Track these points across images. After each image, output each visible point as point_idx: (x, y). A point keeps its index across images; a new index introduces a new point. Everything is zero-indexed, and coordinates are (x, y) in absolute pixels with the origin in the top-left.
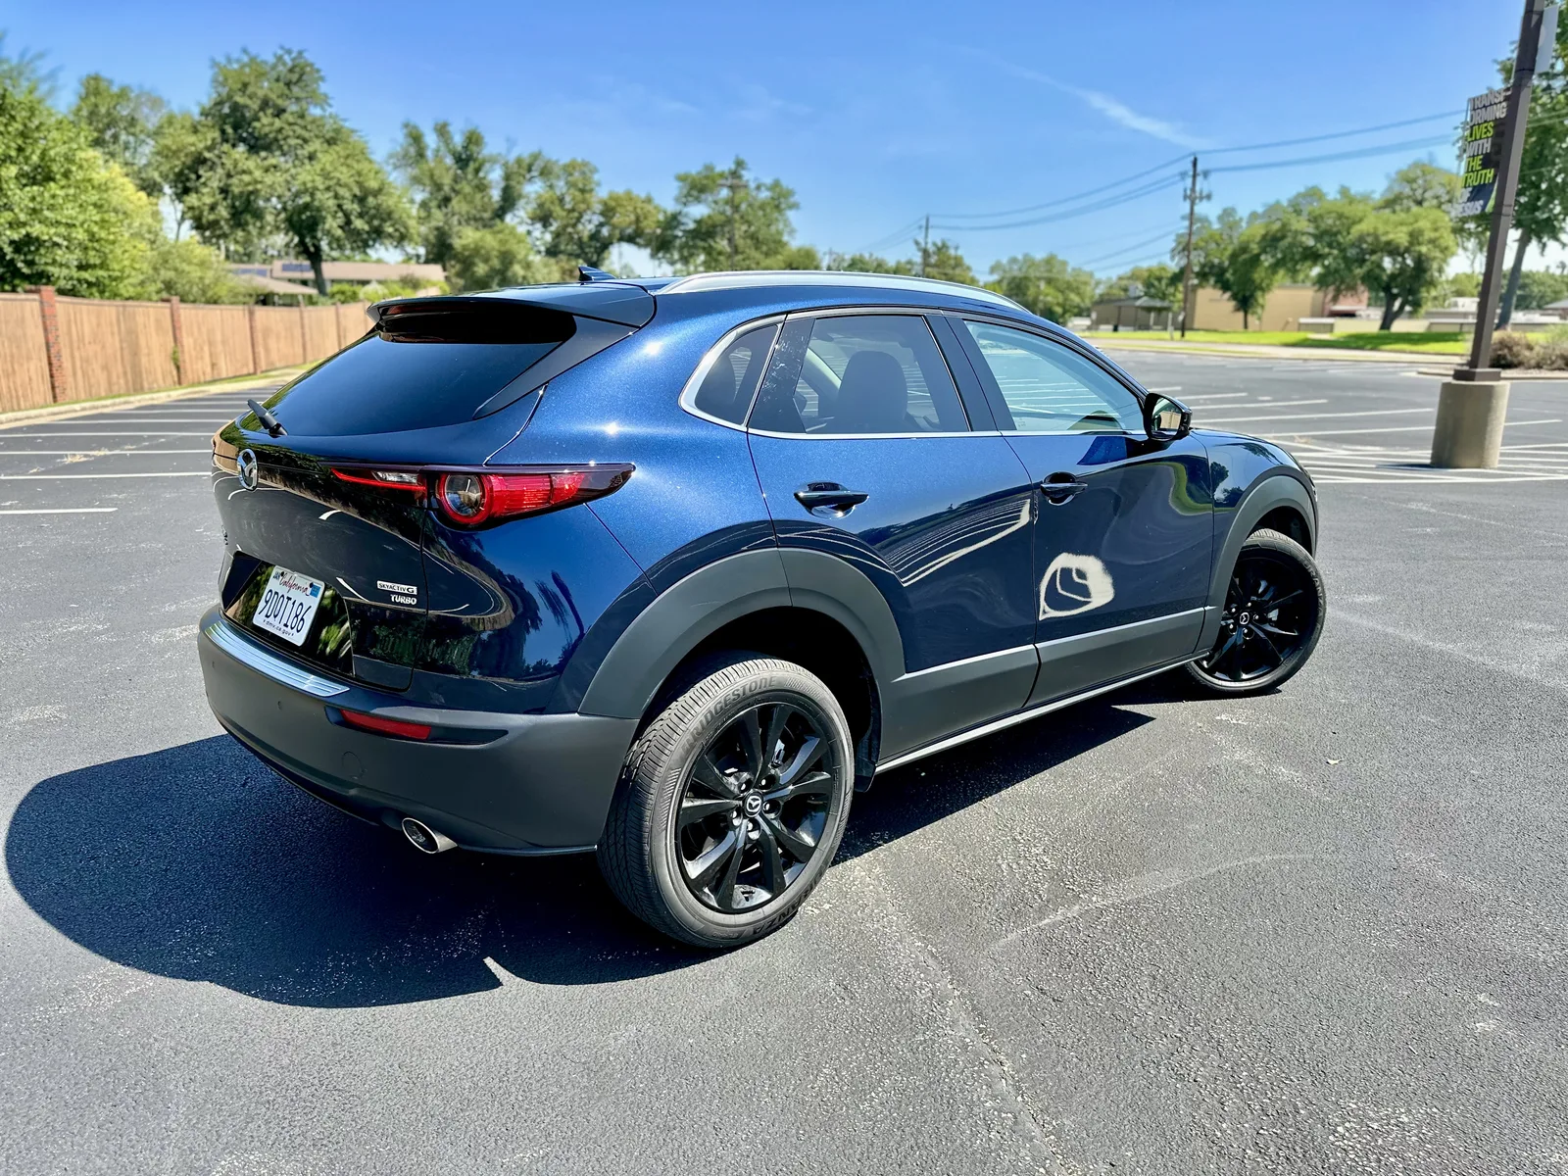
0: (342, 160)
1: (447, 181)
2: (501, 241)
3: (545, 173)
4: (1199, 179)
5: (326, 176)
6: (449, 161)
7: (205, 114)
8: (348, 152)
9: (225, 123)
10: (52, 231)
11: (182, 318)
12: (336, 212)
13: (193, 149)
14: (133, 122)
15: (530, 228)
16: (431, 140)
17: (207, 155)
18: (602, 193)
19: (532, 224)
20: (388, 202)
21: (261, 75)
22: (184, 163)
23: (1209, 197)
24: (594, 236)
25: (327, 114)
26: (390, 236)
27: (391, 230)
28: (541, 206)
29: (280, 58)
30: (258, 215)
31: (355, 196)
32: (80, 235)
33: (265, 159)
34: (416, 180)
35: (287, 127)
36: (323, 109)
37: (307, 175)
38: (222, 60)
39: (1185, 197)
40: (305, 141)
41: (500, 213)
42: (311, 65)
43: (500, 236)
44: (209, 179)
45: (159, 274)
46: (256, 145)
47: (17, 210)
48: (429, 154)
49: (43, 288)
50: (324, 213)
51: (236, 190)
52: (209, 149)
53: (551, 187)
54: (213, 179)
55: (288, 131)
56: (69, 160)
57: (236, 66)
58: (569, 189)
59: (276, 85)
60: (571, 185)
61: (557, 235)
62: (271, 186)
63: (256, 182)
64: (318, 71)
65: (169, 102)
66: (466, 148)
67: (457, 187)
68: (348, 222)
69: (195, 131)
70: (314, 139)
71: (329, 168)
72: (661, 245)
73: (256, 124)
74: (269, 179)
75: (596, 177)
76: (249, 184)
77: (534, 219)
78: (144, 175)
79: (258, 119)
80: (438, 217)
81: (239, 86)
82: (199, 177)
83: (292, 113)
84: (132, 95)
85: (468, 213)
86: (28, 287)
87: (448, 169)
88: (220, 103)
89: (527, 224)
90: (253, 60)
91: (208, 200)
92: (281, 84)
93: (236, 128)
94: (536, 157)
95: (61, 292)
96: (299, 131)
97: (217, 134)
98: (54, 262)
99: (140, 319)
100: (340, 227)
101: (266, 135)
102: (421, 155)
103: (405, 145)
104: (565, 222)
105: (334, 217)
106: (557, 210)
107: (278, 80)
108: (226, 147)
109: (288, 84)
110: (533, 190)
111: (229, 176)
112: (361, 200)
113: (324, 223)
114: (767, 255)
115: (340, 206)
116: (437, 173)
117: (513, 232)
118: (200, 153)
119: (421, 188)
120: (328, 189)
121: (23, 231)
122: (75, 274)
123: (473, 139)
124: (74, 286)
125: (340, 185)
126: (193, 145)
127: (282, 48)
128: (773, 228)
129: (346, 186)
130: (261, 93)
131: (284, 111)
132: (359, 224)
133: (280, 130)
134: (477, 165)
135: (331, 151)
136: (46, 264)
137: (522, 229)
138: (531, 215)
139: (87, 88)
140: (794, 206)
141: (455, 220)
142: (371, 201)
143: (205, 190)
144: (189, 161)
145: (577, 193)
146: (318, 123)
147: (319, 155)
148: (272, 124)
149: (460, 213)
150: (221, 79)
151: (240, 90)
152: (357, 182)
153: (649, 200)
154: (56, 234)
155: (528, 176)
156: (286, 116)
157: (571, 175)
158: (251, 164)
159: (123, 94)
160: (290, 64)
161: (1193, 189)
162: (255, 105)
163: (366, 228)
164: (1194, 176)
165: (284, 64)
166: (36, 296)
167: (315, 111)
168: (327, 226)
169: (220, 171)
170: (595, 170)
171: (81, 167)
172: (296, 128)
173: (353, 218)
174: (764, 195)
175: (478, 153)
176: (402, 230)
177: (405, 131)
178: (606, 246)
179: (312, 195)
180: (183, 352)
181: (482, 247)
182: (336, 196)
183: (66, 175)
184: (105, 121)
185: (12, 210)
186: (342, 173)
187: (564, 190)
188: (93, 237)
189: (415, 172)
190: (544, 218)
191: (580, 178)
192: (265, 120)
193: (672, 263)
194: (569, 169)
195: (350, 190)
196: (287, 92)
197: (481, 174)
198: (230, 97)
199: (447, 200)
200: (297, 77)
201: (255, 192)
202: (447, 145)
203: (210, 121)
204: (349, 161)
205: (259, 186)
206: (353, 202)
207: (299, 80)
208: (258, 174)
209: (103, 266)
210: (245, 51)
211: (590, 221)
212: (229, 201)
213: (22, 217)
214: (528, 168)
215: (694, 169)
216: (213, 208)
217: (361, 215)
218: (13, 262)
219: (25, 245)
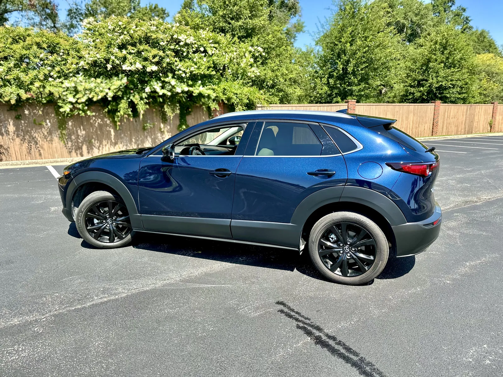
11: (498, 109)
32: (460, 83)
47: (439, 78)
49: (437, 101)
56: (462, 59)
98: (449, 93)
99: (477, 110)
121: (440, 84)
122: (456, 96)
136: (446, 93)
154: (451, 84)
166: (434, 104)
171: (466, 61)
180: (495, 121)
188: (466, 84)
209: (467, 93)
213: (442, 79)
218: (436, 93)
219: (440, 88)
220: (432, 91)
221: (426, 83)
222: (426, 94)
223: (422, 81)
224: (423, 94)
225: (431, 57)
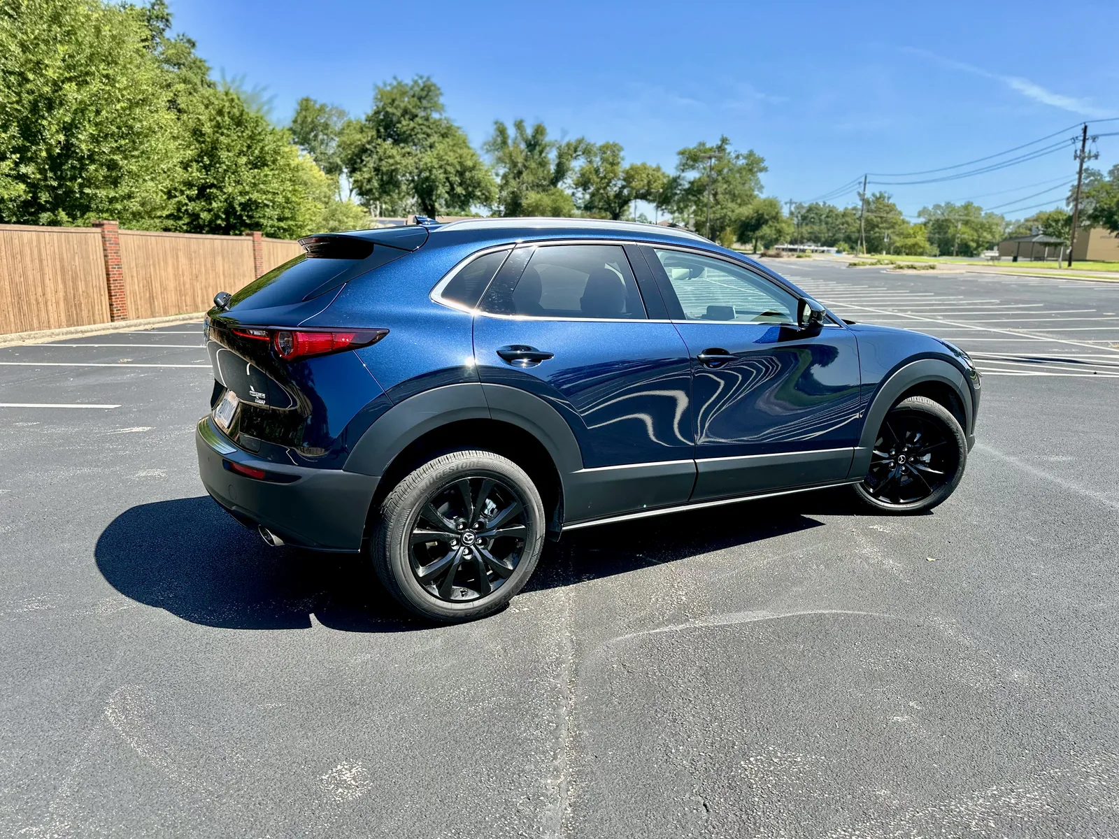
0: (450, 148)
1: (520, 160)
2: (553, 200)
3: (587, 152)
4: (1088, 143)
5: (440, 158)
6: (523, 146)
7: (368, 120)
8: (455, 142)
9: (380, 126)
10: (264, 197)
12: (445, 182)
13: (359, 143)
14: (326, 126)
15: (575, 191)
16: (512, 132)
17: (368, 146)
18: (625, 165)
19: (576, 188)
20: (478, 175)
21: (404, 94)
22: (353, 152)
23: (1096, 156)
24: (618, 195)
25: (443, 117)
26: (479, 198)
27: (479, 194)
28: (583, 175)
29: (416, 82)
30: (397, 185)
31: (457, 171)
32: (280, 199)
33: (403, 148)
34: (500, 160)
35: (417, 127)
36: (441, 114)
37: (428, 158)
38: (381, 85)
39: (1075, 157)
40: (428, 135)
41: (554, 182)
42: (435, 85)
43: (553, 197)
44: (368, 162)
45: (328, 224)
46: (399, 139)
47: (244, 185)
48: (510, 142)
49: (255, 232)
50: (437, 183)
51: (384, 169)
52: (369, 143)
53: (590, 162)
54: (371, 162)
55: (418, 130)
56: (276, 152)
57: (389, 88)
58: (602, 163)
59: (412, 99)
60: (603, 160)
61: (593, 195)
62: (406, 166)
63: (397, 163)
64: (439, 89)
65: (349, 114)
66: (534, 137)
67: (527, 164)
68: (452, 189)
69: (362, 131)
70: (434, 134)
71: (442, 153)
72: (663, 201)
73: (399, 125)
74: (404, 162)
75: (622, 154)
76: (392, 165)
77: (577, 185)
78: (331, 161)
79: (399, 122)
80: (513, 184)
81: (390, 101)
82: (362, 161)
83: (421, 118)
84: (327, 109)
85: (533, 182)
86: (248, 232)
87: (521, 152)
88: (377, 113)
89: (573, 188)
90: (399, 83)
91: (367, 176)
92: (415, 99)
93: (386, 129)
94: (580, 141)
95: (268, 235)
96: (425, 129)
97: (374, 133)
98: (264, 216)
100: (447, 192)
101: (404, 132)
102: (504, 143)
103: (495, 136)
104: (598, 186)
105: (443, 186)
106: (594, 178)
107: (413, 96)
108: (379, 141)
109: (420, 99)
110: (577, 165)
111: (381, 160)
112: (461, 174)
113: (437, 190)
114: (740, 205)
115: (447, 179)
116: (514, 154)
117: (561, 193)
118: (364, 145)
119: (503, 165)
120: (441, 167)
121: (247, 197)
122: (276, 223)
123: (539, 131)
124: (275, 231)
125: (449, 165)
126: (360, 140)
127: (417, 75)
128: (747, 187)
129: (452, 165)
130: (402, 105)
131: (417, 116)
132: (459, 190)
133: (413, 129)
134: (541, 148)
135: (444, 142)
136: (260, 217)
137: (568, 192)
138: (576, 182)
139: (301, 106)
140: (764, 169)
141: (524, 187)
142: (468, 174)
143: (365, 169)
144: (356, 151)
145: (609, 166)
146: (438, 123)
147: (437, 145)
148: (408, 125)
149: (528, 182)
150: (379, 97)
151: (390, 104)
152: (459, 162)
153: (658, 169)
154: (266, 199)
155: (574, 155)
156: (418, 120)
157: (605, 153)
158: (394, 152)
159: (322, 109)
160: (422, 85)
161: (1083, 150)
162: (398, 113)
163: (464, 193)
164: (1084, 140)
165: (418, 85)
166: (251, 238)
167: (435, 116)
168: (439, 192)
169: (375, 156)
170: (621, 149)
171: (283, 157)
172: (422, 127)
173: (455, 186)
174: (742, 162)
175: (542, 141)
176: (487, 194)
177: (495, 126)
178: (626, 202)
179: (430, 171)
181: (541, 205)
182: (445, 172)
183: (274, 162)
184: (310, 126)
185: (242, 184)
186: (450, 156)
187: (600, 163)
188: (288, 201)
189: (499, 154)
190: (584, 183)
191: (611, 153)
192: (404, 123)
193: (672, 213)
194: (603, 149)
195: (455, 167)
196: (419, 104)
197: (543, 155)
198: (384, 108)
199: (520, 173)
200: (426, 94)
201: (396, 170)
202: (522, 134)
203: (371, 124)
204: (455, 148)
205: (399, 166)
206: (456, 176)
207: (427, 95)
208: (398, 158)
209: (293, 218)
210: (395, 78)
211: (615, 185)
212: (380, 176)
213: (247, 188)
214: (574, 150)
215: (692, 145)
216: (369, 181)
217: (461, 184)
218: (241, 216)
219: (248, 206)
220: (234, 208)
221: (218, 193)
222: (224, 216)
223: (210, 188)
224: (217, 217)
225: (217, 140)
